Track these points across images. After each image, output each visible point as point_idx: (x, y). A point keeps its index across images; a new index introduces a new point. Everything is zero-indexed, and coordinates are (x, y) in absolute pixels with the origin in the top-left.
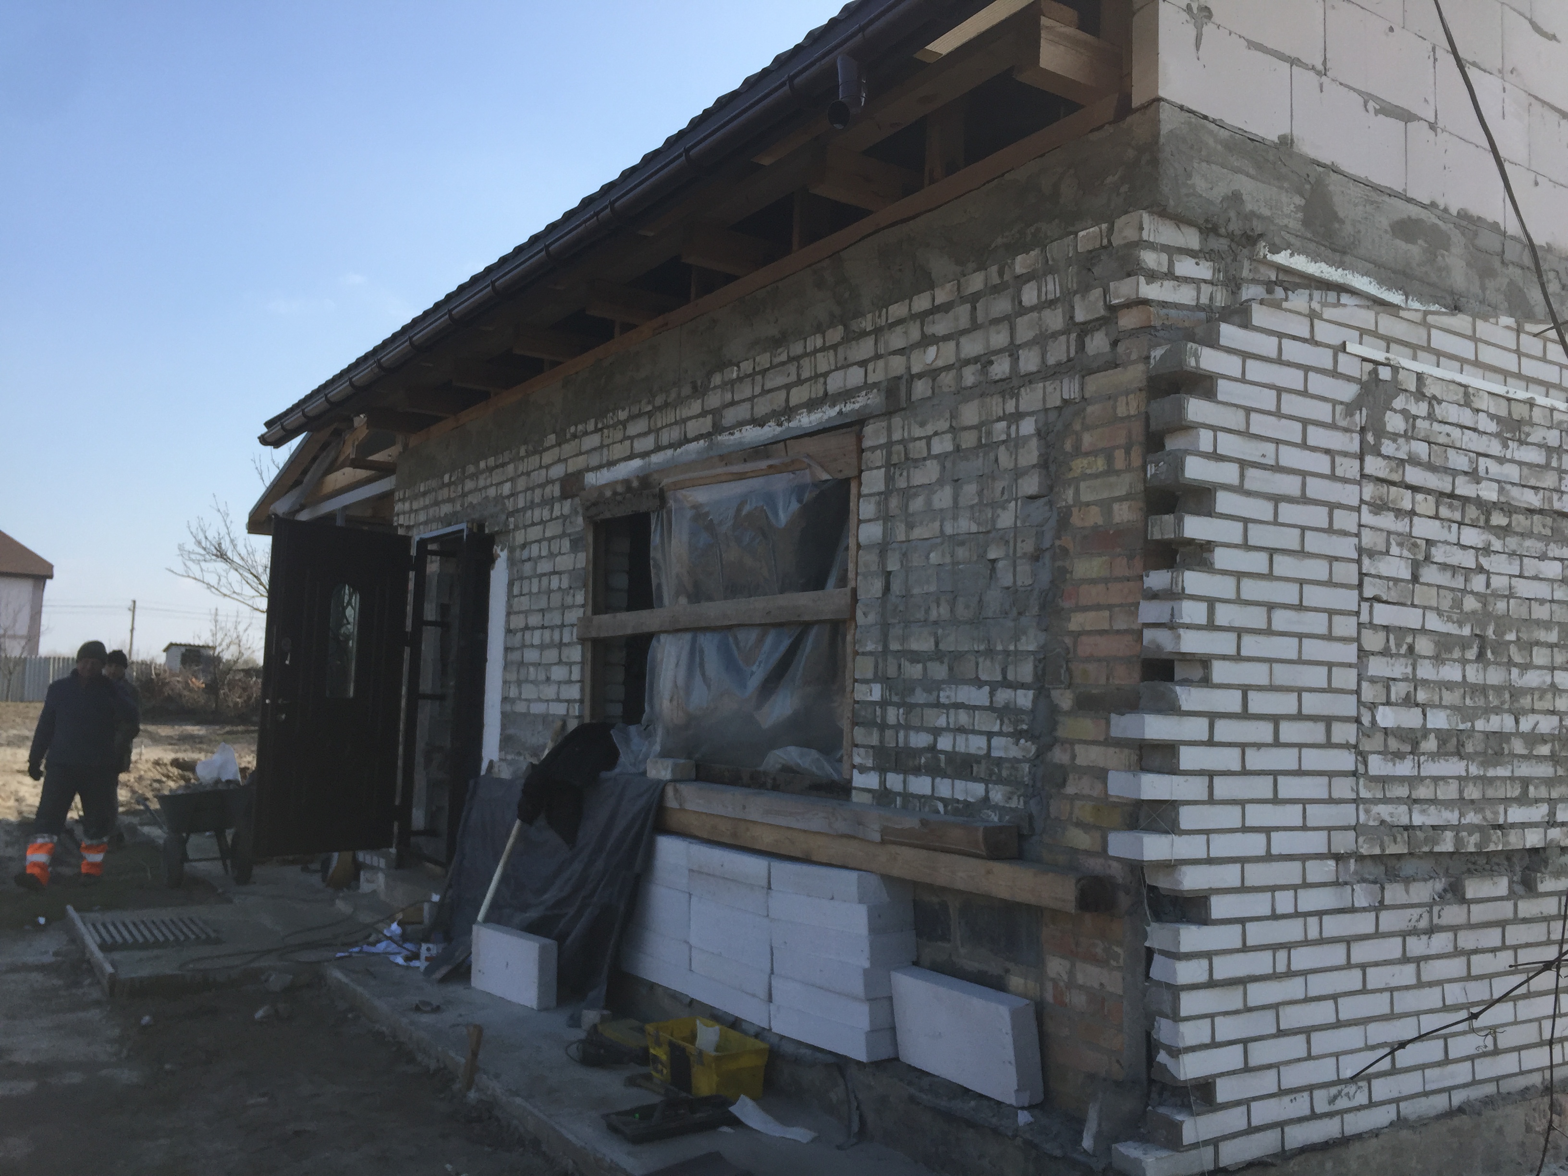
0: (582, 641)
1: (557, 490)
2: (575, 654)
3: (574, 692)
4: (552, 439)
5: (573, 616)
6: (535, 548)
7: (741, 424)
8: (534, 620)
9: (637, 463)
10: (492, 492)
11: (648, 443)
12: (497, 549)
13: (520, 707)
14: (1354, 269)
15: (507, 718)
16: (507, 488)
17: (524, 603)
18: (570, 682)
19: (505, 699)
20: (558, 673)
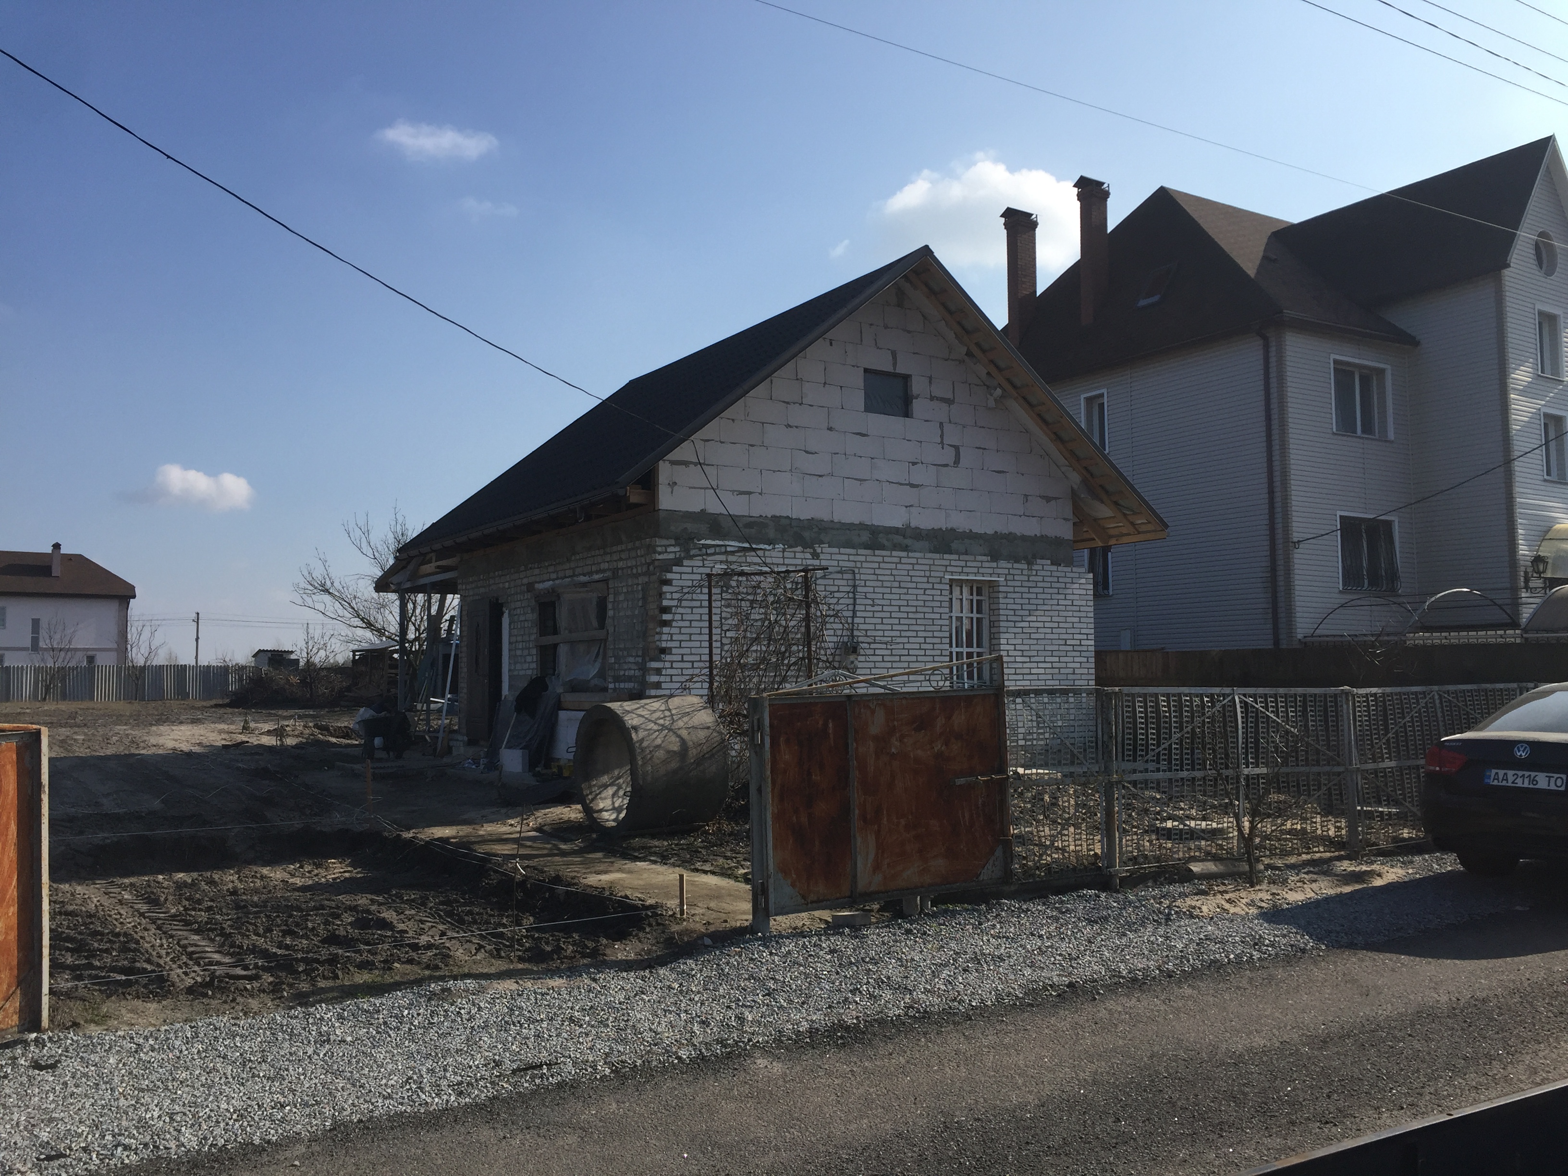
0: (536, 646)
1: (524, 588)
2: (534, 651)
3: (534, 665)
4: (523, 568)
5: (533, 637)
6: (518, 610)
7: (580, 574)
8: (519, 638)
9: (551, 582)
10: (501, 585)
11: (554, 576)
12: (504, 609)
13: (516, 673)
14: (729, 540)
15: (511, 677)
16: (507, 585)
17: (515, 632)
18: (533, 662)
19: (510, 670)
20: (529, 659)
